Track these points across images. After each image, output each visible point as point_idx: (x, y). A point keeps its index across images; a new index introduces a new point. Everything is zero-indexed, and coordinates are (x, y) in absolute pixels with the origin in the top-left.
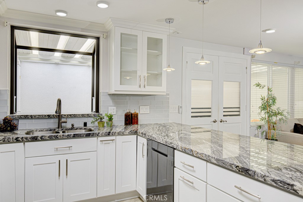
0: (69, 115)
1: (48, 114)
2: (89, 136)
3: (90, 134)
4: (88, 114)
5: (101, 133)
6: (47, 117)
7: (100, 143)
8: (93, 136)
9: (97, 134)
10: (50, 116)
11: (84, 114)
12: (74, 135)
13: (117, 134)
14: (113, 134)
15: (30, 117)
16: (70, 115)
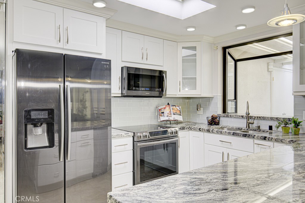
0: (258, 117)
1: (242, 115)
2: (246, 137)
3: (246, 135)
4: (277, 117)
5: (256, 136)
6: (241, 117)
7: (257, 146)
8: (249, 137)
9: (253, 136)
10: (243, 117)
11: (273, 118)
12: (234, 133)
13: (274, 140)
14: (270, 139)
15: (230, 117)
16: (260, 117)
